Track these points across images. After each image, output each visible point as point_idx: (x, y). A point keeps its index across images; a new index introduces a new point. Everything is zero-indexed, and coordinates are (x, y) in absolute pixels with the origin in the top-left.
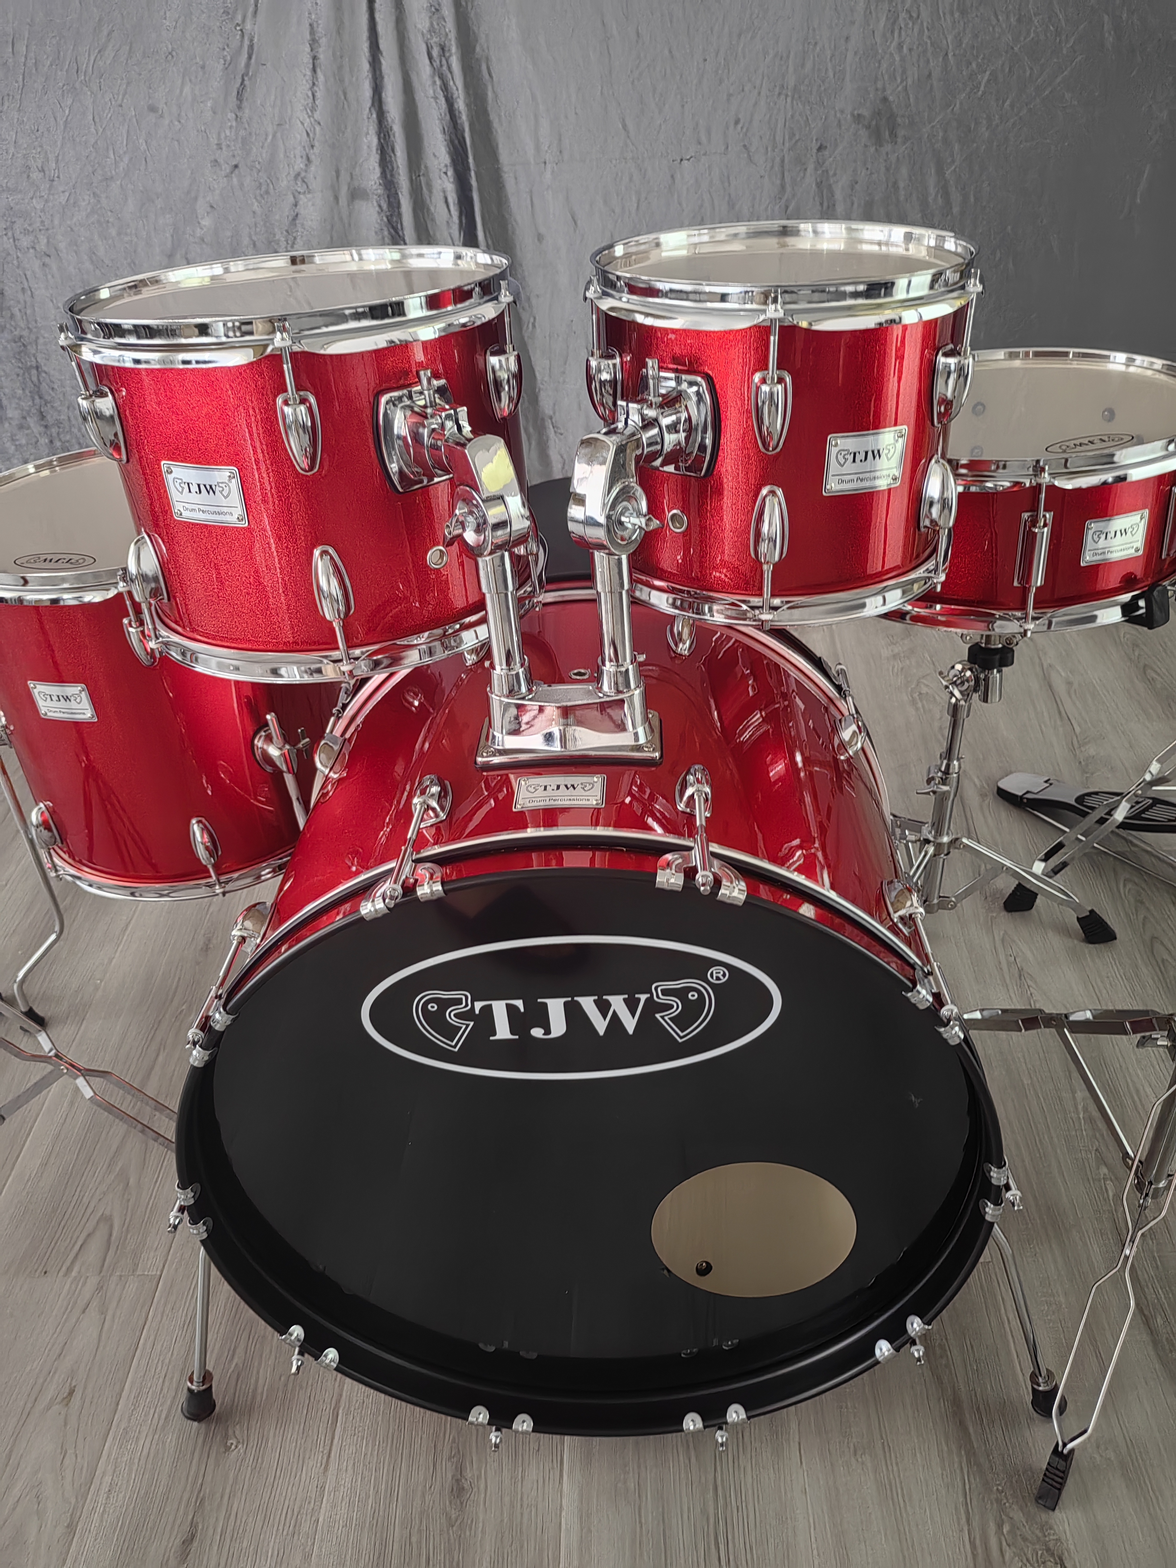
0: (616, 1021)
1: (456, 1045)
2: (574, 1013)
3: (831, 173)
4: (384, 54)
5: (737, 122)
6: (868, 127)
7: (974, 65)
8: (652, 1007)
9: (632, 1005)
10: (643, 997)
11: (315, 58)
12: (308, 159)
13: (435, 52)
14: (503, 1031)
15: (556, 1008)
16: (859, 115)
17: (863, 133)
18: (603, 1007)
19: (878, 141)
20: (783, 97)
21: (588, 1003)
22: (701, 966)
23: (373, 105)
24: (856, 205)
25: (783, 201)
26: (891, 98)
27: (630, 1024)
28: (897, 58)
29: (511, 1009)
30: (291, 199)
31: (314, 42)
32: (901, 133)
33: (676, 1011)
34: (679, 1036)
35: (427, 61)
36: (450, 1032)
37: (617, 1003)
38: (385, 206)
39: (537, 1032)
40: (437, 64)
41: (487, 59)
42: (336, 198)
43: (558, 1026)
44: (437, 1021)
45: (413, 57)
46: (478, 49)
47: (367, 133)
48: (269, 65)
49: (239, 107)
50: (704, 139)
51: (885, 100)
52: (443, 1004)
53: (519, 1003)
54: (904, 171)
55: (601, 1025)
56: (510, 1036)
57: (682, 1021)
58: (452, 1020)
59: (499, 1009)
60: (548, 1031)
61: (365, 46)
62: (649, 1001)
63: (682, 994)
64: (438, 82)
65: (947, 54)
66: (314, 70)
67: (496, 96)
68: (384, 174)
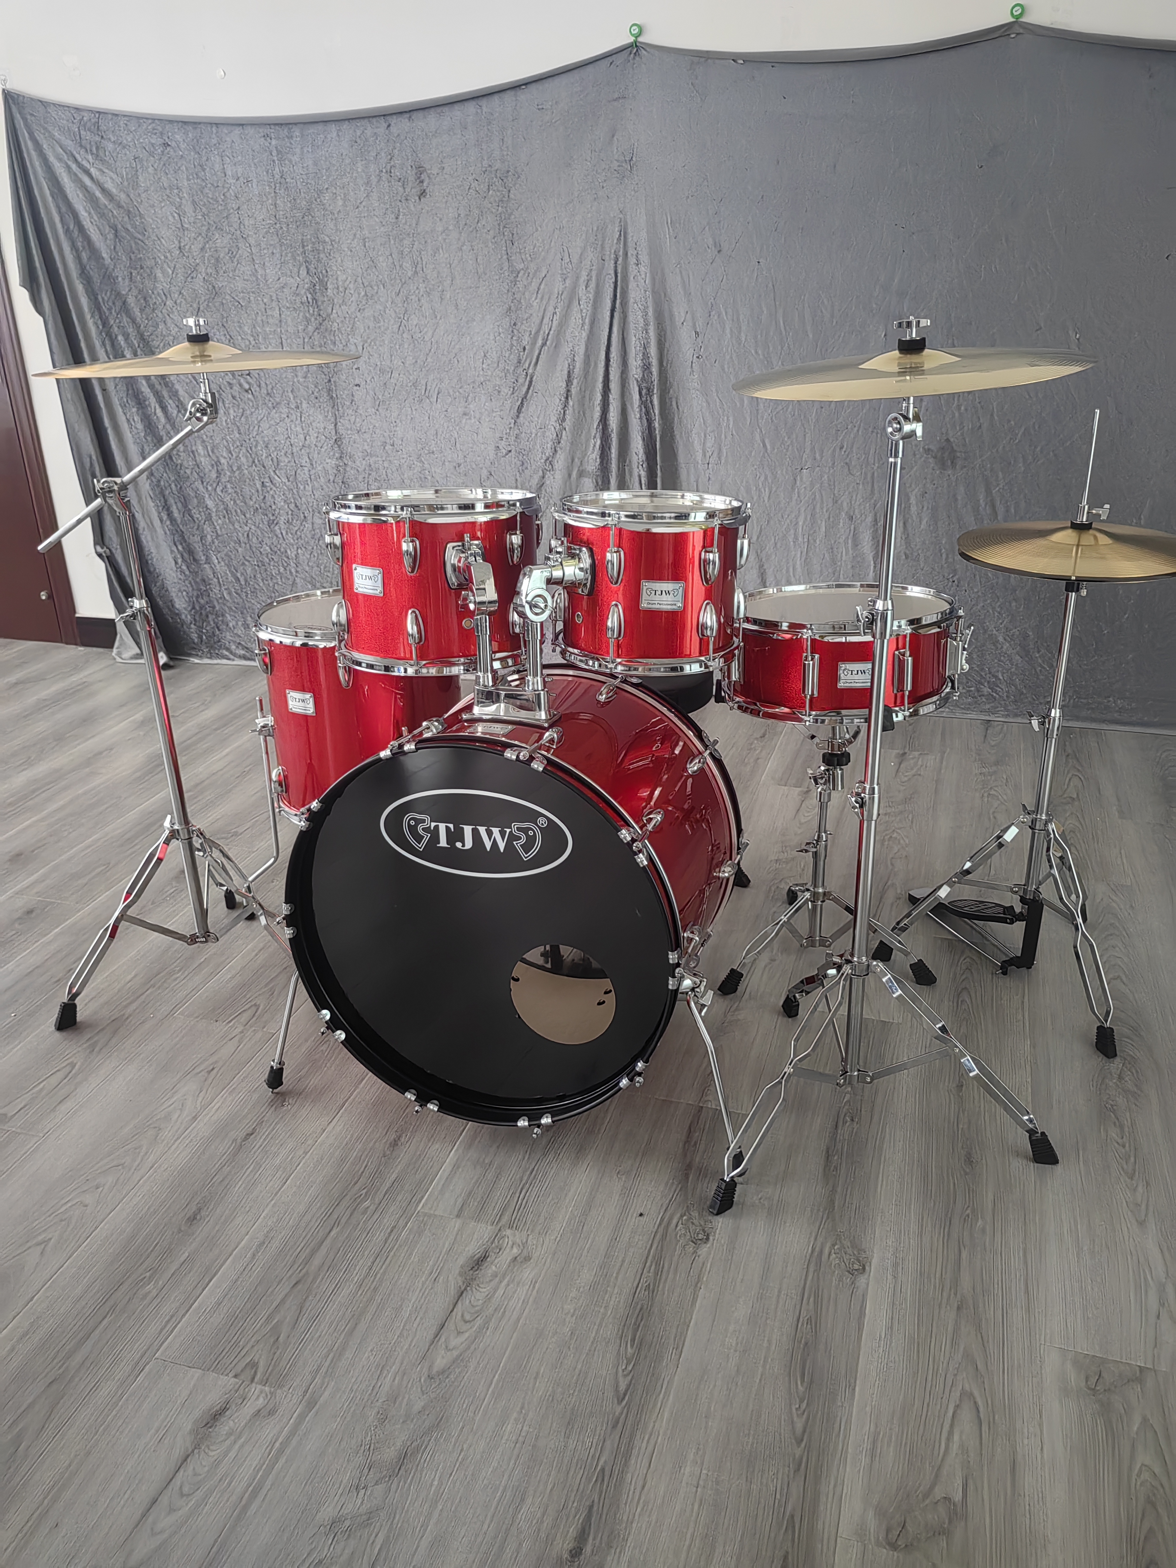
0: (495, 844)
1: (421, 847)
2: (476, 834)
3: (908, 485)
4: (612, 391)
5: (841, 448)
6: (935, 457)
7: (1012, 423)
8: (513, 838)
9: (503, 834)
10: (508, 830)
11: (568, 391)
12: (555, 450)
13: (644, 392)
14: (443, 843)
15: (468, 830)
16: (929, 449)
17: (931, 460)
18: (490, 834)
19: (943, 466)
20: (874, 434)
21: (482, 830)
22: (534, 816)
23: (601, 420)
24: (925, 508)
25: (873, 501)
26: (952, 440)
27: (502, 846)
28: (957, 415)
29: (447, 828)
30: (541, 473)
31: (569, 382)
32: (959, 463)
33: (523, 840)
34: (526, 857)
35: (638, 397)
36: (419, 839)
37: (496, 831)
38: (600, 483)
39: (459, 845)
40: (644, 399)
41: (677, 398)
42: (570, 476)
43: (469, 844)
44: (413, 830)
45: (630, 394)
46: (671, 391)
47: (595, 437)
48: (540, 393)
49: (518, 417)
50: (818, 456)
51: (948, 440)
52: (418, 821)
53: (451, 826)
54: (962, 489)
55: (488, 845)
56: (447, 846)
57: (527, 847)
58: (421, 832)
59: (442, 827)
60: (463, 846)
61: (599, 386)
62: (511, 832)
63: (525, 831)
64: (644, 410)
65: (992, 415)
66: (567, 398)
67: (680, 419)
68: (602, 463)
